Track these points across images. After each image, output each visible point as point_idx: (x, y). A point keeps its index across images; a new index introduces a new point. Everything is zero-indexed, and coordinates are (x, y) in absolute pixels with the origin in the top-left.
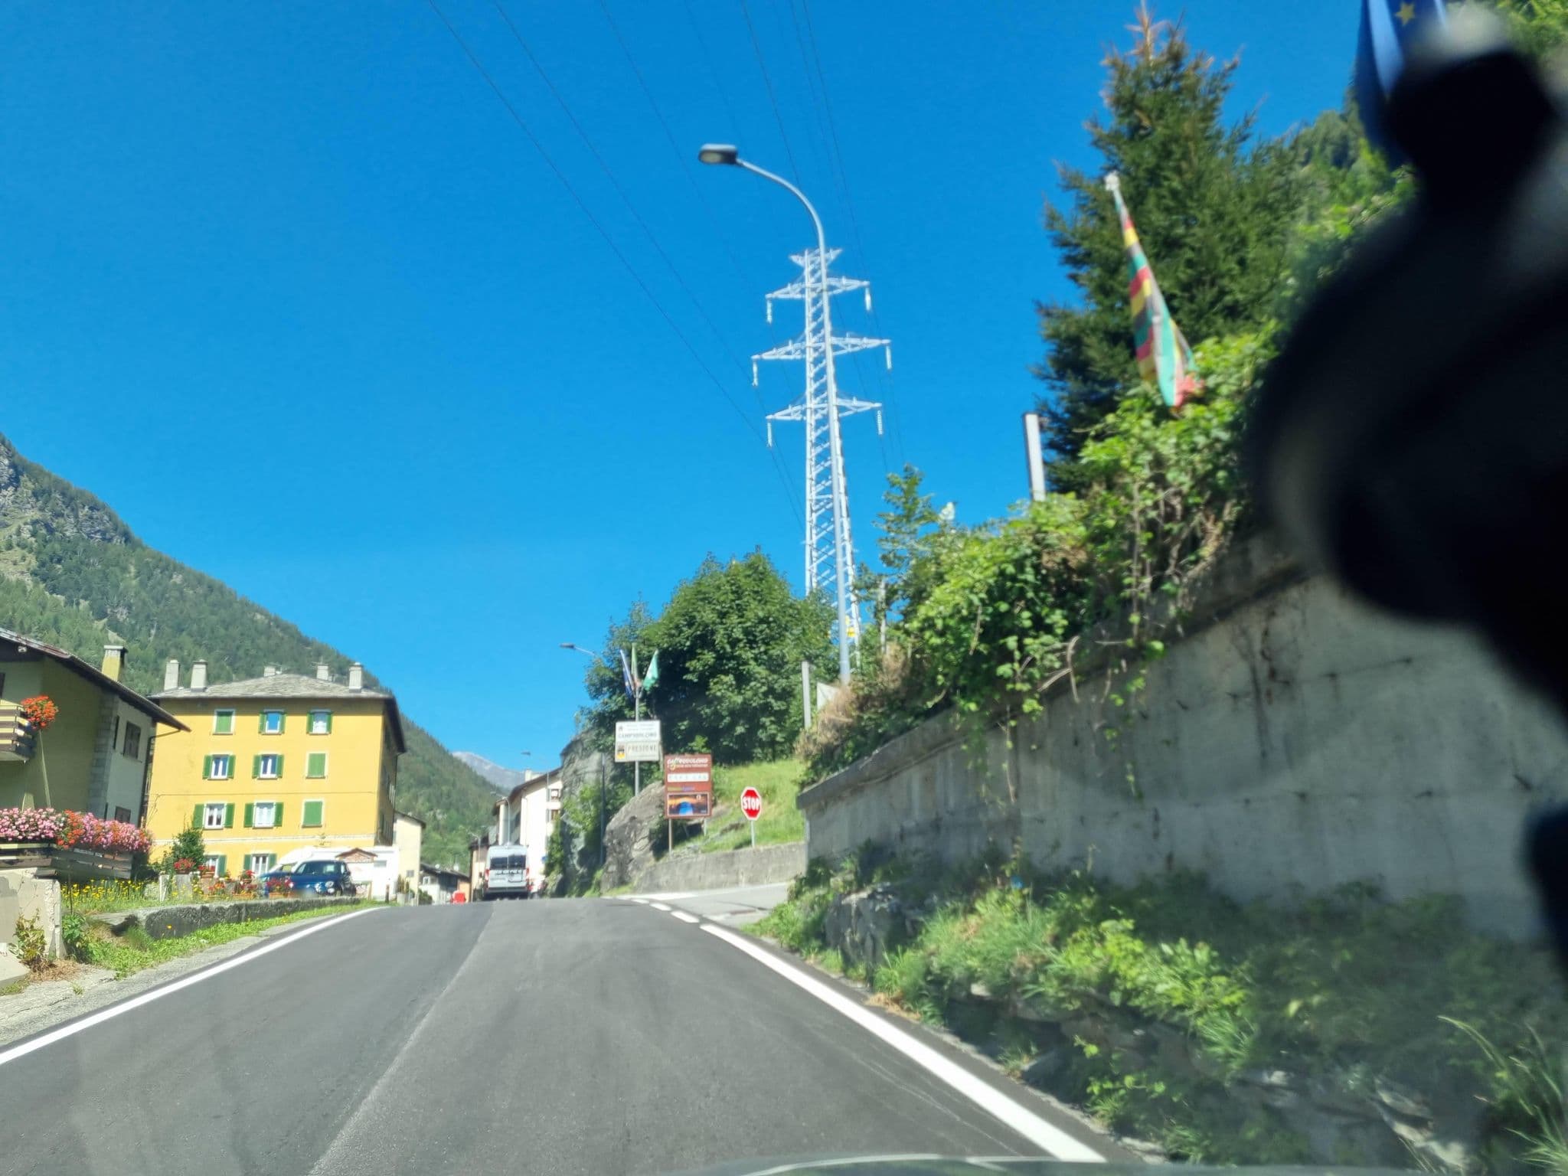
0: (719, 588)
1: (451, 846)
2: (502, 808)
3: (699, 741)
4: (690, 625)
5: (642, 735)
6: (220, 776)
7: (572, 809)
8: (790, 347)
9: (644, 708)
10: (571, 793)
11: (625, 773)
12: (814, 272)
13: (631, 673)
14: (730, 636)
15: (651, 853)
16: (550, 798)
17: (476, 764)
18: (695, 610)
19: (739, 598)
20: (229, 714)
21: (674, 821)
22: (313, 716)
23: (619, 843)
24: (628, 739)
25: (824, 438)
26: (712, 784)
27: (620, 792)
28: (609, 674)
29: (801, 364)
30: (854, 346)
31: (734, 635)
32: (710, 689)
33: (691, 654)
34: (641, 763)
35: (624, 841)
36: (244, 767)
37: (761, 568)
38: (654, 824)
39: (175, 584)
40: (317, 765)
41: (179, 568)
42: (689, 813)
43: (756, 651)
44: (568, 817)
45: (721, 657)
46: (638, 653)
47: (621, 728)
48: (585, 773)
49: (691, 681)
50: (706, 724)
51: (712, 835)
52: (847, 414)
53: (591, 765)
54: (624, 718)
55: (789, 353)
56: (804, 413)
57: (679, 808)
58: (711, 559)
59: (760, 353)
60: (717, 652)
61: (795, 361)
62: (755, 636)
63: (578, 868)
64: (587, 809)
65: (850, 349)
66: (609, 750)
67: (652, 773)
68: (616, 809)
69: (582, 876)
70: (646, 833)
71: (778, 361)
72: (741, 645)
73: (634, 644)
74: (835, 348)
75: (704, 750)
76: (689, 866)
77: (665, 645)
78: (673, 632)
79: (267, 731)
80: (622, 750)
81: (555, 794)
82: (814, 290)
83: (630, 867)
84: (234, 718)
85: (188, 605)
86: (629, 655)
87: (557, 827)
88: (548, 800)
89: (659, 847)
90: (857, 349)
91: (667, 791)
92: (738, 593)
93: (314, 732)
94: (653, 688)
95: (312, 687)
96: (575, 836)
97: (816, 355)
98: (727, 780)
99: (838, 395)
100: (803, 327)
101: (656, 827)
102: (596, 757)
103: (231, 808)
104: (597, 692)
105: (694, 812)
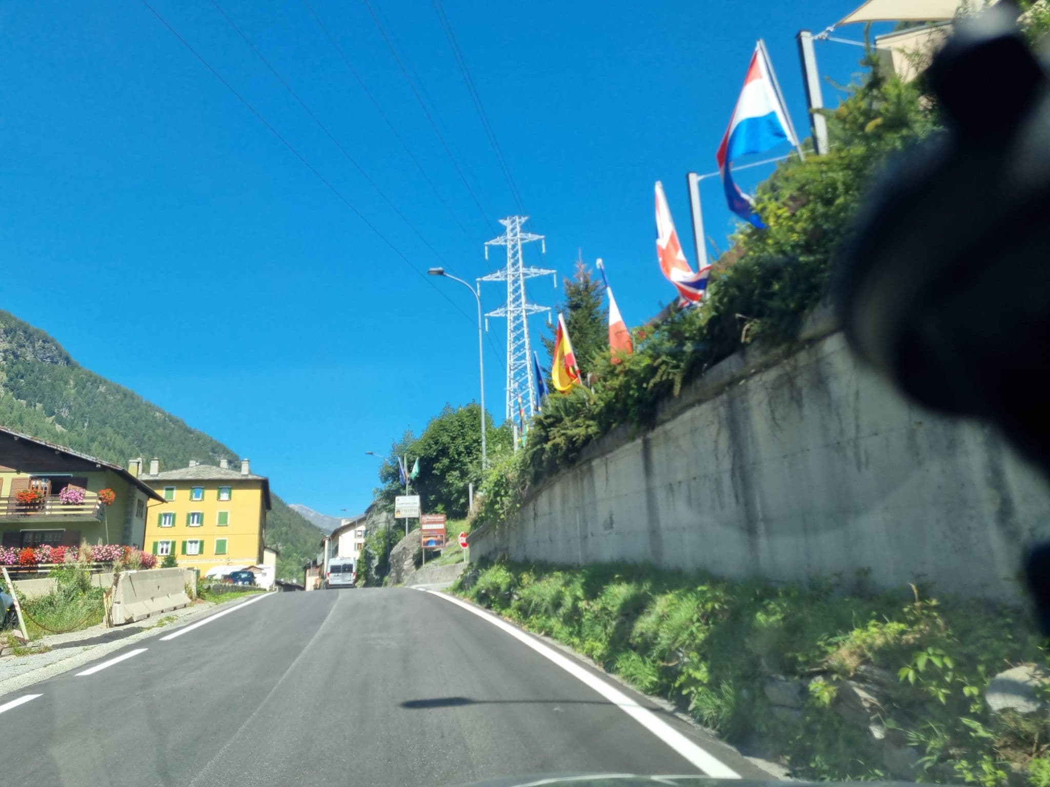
0: (452, 423)
1: (288, 567)
2: (327, 542)
3: (440, 507)
4: (436, 443)
5: (410, 503)
6: (167, 525)
7: (371, 543)
8: (498, 274)
9: (411, 489)
10: (371, 534)
11: (400, 523)
12: (513, 230)
13: (404, 470)
14: (457, 450)
15: (414, 567)
16: (357, 536)
17: (304, 512)
18: (439, 436)
19: (463, 429)
20: (172, 489)
21: (426, 550)
22: (220, 490)
23: (397, 562)
24: (402, 506)
25: (518, 327)
26: (446, 530)
27: (398, 534)
28: (392, 470)
29: (504, 284)
30: (535, 273)
31: (459, 450)
32: (446, 479)
33: (436, 459)
34: (409, 518)
35: (400, 560)
36: (181, 520)
37: (475, 412)
38: (415, 551)
39: (101, 392)
40: (223, 519)
41: (104, 382)
42: (433, 545)
43: (471, 458)
44: (369, 548)
45: (453, 461)
46: (408, 459)
47: (398, 500)
48: (379, 523)
49: (436, 474)
50: (444, 497)
51: (446, 557)
52: (531, 313)
53: (382, 519)
54: (400, 494)
55: (498, 277)
56: (506, 312)
57: (428, 542)
58: (448, 406)
59: (481, 277)
60: (450, 458)
61: (502, 282)
62: (471, 450)
63: (374, 576)
64: (379, 543)
65: (534, 276)
66: (392, 511)
67: (415, 523)
68: (396, 543)
69: (377, 580)
70: (411, 556)
71: (491, 282)
72: (463, 455)
73: (405, 454)
74: (524, 274)
75: (442, 512)
76: (432, 573)
77: (422, 455)
78: (427, 447)
79: (194, 499)
80: (399, 511)
81: (359, 533)
82: (512, 240)
83: (403, 574)
84: (175, 492)
85: (110, 406)
86: (403, 459)
87: (362, 554)
88: (355, 537)
89: (418, 564)
90: (538, 275)
91: (422, 534)
92: (462, 426)
93: (222, 499)
94: (416, 478)
95: (219, 473)
96: (373, 558)
97: (513, 278)
98: (454, 527)
99: (526, 302)
100: (506, 263)
101: (416, 553)
102: (384, 514)
103: (174, 544)
104: (385, 479)
105: (436, 544)
